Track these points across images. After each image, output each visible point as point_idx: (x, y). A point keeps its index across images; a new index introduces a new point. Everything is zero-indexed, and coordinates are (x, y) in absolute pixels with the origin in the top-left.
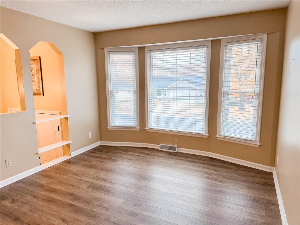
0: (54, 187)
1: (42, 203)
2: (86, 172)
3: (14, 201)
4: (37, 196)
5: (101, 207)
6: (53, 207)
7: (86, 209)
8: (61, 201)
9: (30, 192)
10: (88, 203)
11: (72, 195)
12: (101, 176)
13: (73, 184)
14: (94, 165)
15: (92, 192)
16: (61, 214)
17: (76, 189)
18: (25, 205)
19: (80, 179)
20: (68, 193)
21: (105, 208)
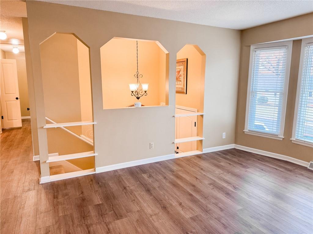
0: (182, 175)
1: (168, 184)
2: (212, 170)
3: (150, 176)
4: (167, 178)
5: (216, 205)
6: (175, 190)
7: (202, 202)
8: (183, 188)
9: (162, 173)
10: (205, 198)
11: (194, 186)
12: (225, 178)
13: (198, 177)
14: (222, 166)
15: (212, 190)
16: (180, 198)
17: (198, 182)
18: (157, 182)
19: (204, 175)
20: (191, 183)
21: (220, 208)
